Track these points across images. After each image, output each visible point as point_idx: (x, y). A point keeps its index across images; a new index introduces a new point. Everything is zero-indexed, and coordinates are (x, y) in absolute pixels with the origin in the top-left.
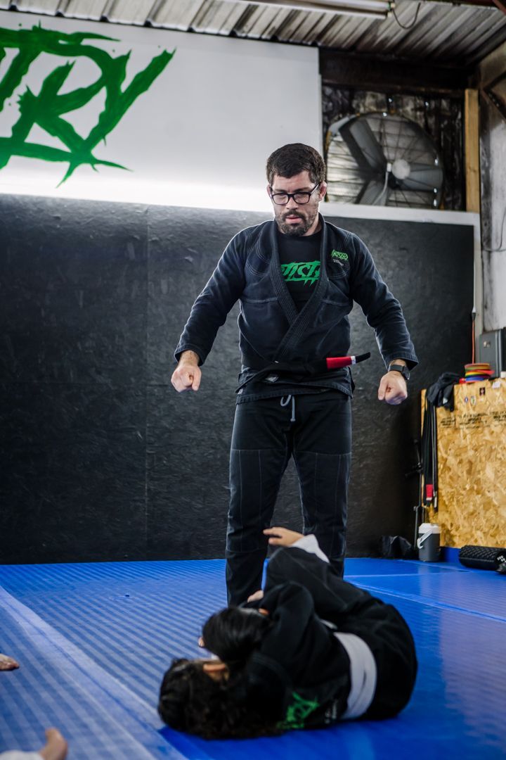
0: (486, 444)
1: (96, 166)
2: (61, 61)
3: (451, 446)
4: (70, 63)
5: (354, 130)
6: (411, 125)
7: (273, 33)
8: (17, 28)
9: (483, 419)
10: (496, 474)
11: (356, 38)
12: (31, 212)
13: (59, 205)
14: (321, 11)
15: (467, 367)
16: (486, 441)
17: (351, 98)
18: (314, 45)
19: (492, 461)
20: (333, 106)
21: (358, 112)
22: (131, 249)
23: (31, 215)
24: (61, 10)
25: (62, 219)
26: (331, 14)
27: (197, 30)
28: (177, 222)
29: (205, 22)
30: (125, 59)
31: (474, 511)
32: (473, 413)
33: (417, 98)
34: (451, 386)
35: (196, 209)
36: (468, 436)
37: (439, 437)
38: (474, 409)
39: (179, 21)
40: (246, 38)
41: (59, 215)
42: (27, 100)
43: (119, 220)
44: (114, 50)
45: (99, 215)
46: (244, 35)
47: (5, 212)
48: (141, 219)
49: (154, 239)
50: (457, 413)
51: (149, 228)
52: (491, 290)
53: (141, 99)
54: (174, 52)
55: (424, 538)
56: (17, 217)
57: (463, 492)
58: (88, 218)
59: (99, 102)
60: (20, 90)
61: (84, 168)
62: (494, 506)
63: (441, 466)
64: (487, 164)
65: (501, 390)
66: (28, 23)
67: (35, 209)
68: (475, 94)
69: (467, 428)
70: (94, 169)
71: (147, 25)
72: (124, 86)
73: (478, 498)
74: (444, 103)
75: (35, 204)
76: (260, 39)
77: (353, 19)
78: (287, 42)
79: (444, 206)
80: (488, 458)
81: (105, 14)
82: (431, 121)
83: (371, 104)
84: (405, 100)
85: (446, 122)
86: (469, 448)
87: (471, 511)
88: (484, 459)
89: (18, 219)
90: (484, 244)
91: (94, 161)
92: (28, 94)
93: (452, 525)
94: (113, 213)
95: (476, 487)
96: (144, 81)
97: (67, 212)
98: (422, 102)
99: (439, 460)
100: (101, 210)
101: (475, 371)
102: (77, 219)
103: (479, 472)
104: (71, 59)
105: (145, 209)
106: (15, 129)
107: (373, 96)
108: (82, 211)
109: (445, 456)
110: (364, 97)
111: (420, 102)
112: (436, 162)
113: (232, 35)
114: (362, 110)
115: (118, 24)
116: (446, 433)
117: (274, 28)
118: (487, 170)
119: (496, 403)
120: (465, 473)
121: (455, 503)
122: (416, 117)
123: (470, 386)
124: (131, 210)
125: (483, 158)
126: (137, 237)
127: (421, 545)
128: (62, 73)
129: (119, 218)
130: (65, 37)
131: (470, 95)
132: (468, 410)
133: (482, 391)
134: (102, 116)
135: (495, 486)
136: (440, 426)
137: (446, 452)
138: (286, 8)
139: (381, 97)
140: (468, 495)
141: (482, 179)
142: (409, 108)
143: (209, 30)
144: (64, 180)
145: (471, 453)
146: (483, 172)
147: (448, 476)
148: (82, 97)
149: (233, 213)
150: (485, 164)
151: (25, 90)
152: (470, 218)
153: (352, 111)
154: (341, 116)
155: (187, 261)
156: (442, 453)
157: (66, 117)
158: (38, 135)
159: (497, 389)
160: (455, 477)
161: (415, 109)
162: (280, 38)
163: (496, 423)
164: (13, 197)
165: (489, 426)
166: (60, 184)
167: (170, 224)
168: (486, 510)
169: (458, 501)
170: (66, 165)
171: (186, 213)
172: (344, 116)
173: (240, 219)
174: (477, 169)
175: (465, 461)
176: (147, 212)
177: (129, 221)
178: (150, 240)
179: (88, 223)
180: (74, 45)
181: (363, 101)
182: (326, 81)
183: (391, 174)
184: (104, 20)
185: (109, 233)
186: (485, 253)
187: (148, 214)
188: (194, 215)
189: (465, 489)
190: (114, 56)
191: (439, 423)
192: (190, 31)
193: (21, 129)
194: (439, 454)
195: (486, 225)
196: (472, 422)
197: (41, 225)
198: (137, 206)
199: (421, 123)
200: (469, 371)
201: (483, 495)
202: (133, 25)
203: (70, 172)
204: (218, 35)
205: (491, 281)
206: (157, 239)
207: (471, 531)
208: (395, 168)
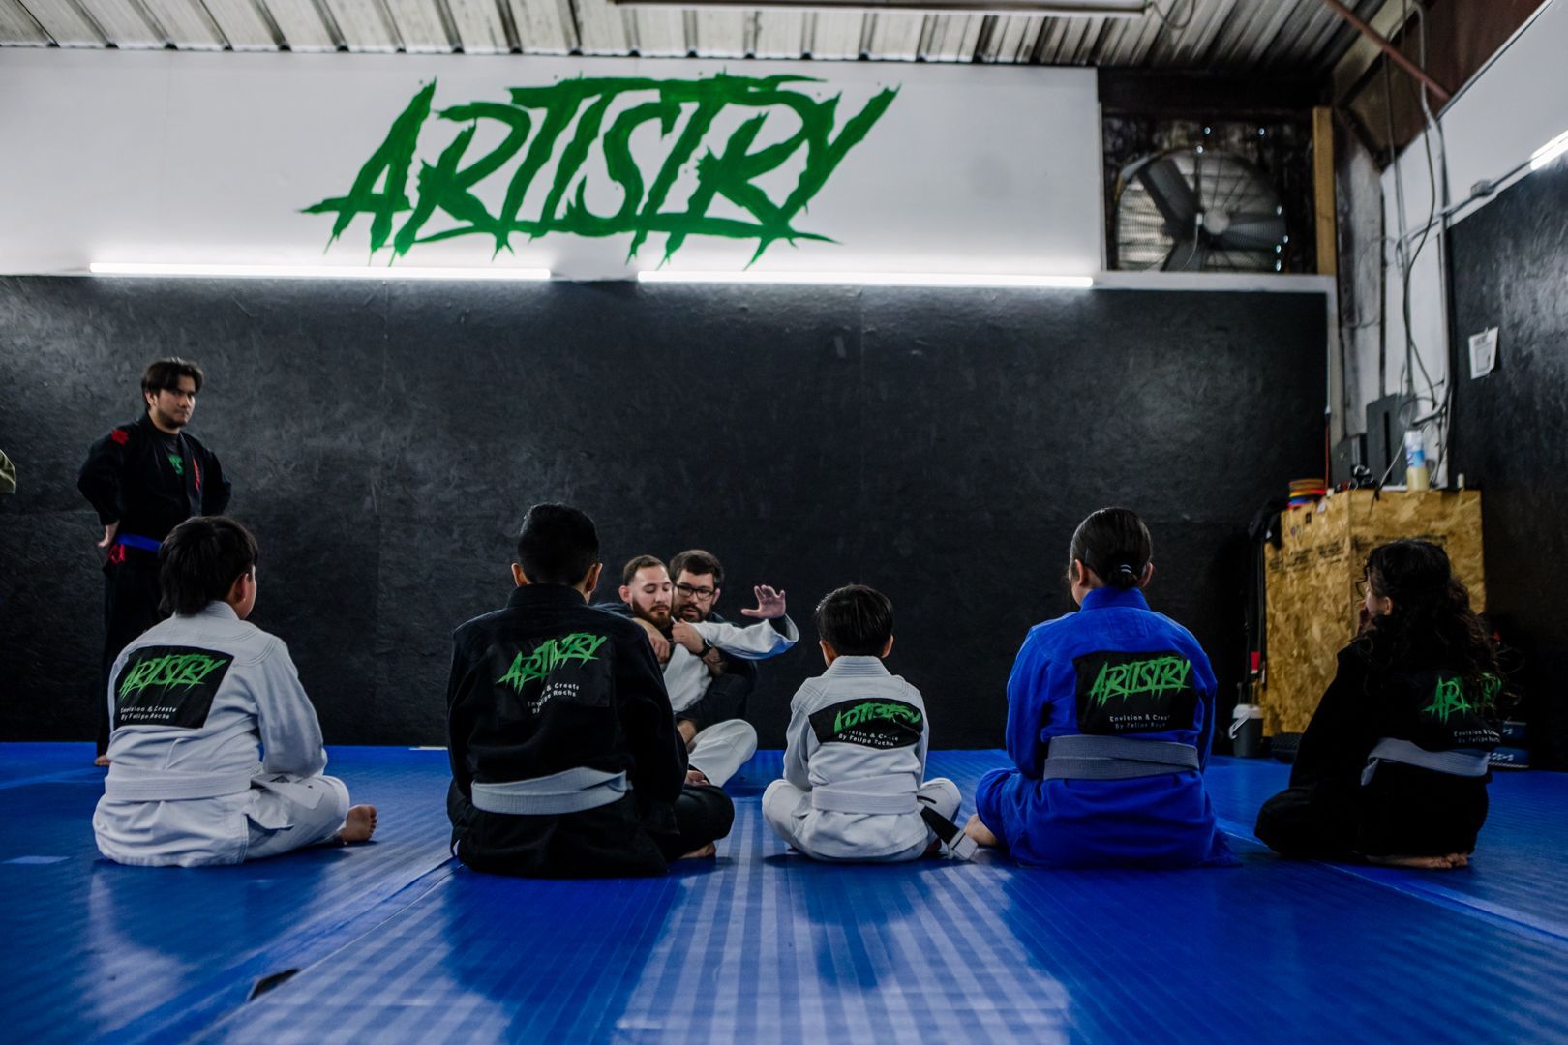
0: (1313, 591)
1: (795, 240)
2: (750, 112)
3: (1279, 596)
4: (763, 114)
5: (1155, 173)
6: (1240, 161)
7: (1030, 52)
8: (695, 78)
9: (1310, 556)
10: (1323, 634)
11: (1146, 50)
12: (710, 304)
13: (747, 292)
14: (1084, 16)
15: (1292, 484)
16: (1314, 587)
17: (1151, 131)
18: (1090, 64)
19: (1319, 615)
20: (1125, 143)
21: (1161, 148)
22: (840, 344)
23: (710, 307)
24: (752, 51)
25: (751, 310)
26: (1099, 18)
27: (930, 58)
28: (901, 307)
29: (935, 47)
30: (832, 103)
31: (1302, 686)
32: (1299, 548)
33: (1247, 126)
34: (1277, 514)
35: (926, 288)
36: (1295, 582)
37: (1267, 585)
38: (1300, 543)
39: (902, 49)
40: (996, 63)
41: (746, 305)
42: (708, 164)
43: (824, 308)
44: (818, 94)
45: (797, 303)
46: (992, 59)
47: (679, 305)
48: (852, 304)
49: (870, 329)
50: (1284, 549)
51: (863, 316)
52: (1356, 381)
53: (855, 152)
54: (898, 89)
55: (1238, 724)
56: (693, 310)
57: (1291, 660)
58: (784, 306)
59: (798, 161)
60: (698, 154)
61: (780, 243)
62: (1321, 677)
63: (1269, 626)
64: (1346, 208)
65: (1326, 514)
66: (708, 71)
67: (716, 299)
68: (1327, 113)
69: (1295, 571)
70: (792, 244)
71: (863, 58)
72: (832, 137)
73: (1305, 668)
74: (1287, 130)
75: (716, 293)
76: (1015, 63)
77: (1132, 24)
78: (1053, 64)
79: (1290, 268)
80: (1315, 610)
81: (807, 50)
82: (1269, 155)
83: (1178, 138)
84: (1230, 127)
85: (1291, 155)
86: (1296, 598)
87: (1298, 686)
88: (1310, 613)
89: (694, 313)
90: (1345, 318)
91: (791, 235)
92: (709, 156)
93: (1280, 707)
94: (816, 300)
95: (1303, 652)
96: (857, 129)
97: (755, 301)
98: (1254, 131)
99: (1268, 617)
100: (800, 296)
101: (1301, 490)
102: (769, 309)
103: (1306, 631)
104: (762, 110)
105: (858, 291)
106: (692, 201)
107: (1183, 127)
108: (775, 299)
109: (1273, 611)
110: (1169, 128)
111: (1250, 130)
112: (1279, 211)
113: (977, 60)
114: (1166, 145)
115: (825, 60)
116: (1274, 580)
117: (1028, 47)
118: (1347, 215)
119: (1321, 533)
120: (1292, 634)
121: (1283, 677)
122: (1245, 151)
123: (1297, 513)
124: (839, 294)
125: (1341, 200)
126: (847, 328)
127: (1234, 734)
128: (752, 128)
129: (825, 305)
130: (756, 82)
131: (1319, 115)
132: (1295, 545)
133: (1308, 518)
134: (803, 178)
135: (1321, 649)
136: (1268, 570)
137: (1274, 607)
138: (1037, 16)
139: (1193, 127)
140: (1297, 663)
141: (1339, 230)
142: (1235, 139)
143: (944, 57)
144: (754, 260)
145: (1298, 605)
146: (1340, 219)
147: (1276, 639)
148: (778, 154)
149: (978, 291)
150: (1343, 207)
151: (705, 152)
152: (1323, 283)
153: (1152, 148)
154: (1137, 155)
155: (915, 355)
156: (1270, 609)
157: (757, 181)
158: (721, 207)
159: (1322, 513)
160: (1283, 641)
161: (1244, 140)
162: (1043, 60)
163: (1322, 561)
164: (687, 286)
165: (1315, 566)
166: (749, 265)
167: (891, 309)
168: (1313, 683)
169: (1286, 673)
170: (756, 241)
171: (913, 294)
172: (1141, 156)
173: (987, 298)
174: (1331, 214)
175: (1293, 618)
176: (860, 295)
177: (836, 308)
178: (864, 331)
179: (783, 314)
180: (768, 92)
181: (1168, 134)
182: (1110, 110)
183: (1202, 228)
184: (805, 57)
185: (811, 324)
186: (1345, 331)
187: (862, 298)
188: (925, 296)
189: (1292, 656)
190: (818, 100)
191: (1267, 566)
192: (920, 60)
193: (700, 200)
194: (1268, 610)
195: (1346, 291)
196: (1298, 562)
197: (723, 319)
198: (848, 288)
199: (1253, 158)
200: (1294, 490)
201: (1311, 663)
202: (844, 60)
203: (760, 250)
204: (957, 62)
205: (1355, 370)
206: (873, 329)
207: (1299, 714)
208: (1208, 220)
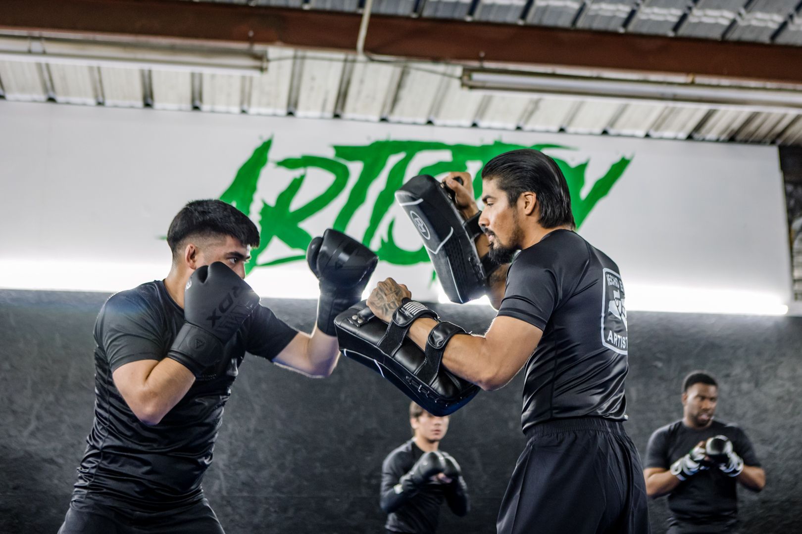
7: (732, 134)
8: (478, 143)
18: (773, 143)
20: (795, 203)
24: (521, 125)
26: (791, 113)
27: (654, 135)
29: (663, 127)
39: (636, 127)
40: (703, 140)
44: (572, 159)
46: (701, 138)
53: (602, 205)
54: (632, 158)
66: (489, 139)
71: (605, 133)
72: (584, 193)
76: (718, 141)
78: (748, 142)
96: (603, 187)
113: (690, 138)
115: (577, 133)
117: (732, 130)
138: (746, 110)
143: (666, 135)
149: (701, 316)
155: (656, 367)
162: (739, 139)
182: (787, 178)
184: (562, 130)
190: (573, 164)
192: (647, 136)
202: (591, 133)
204: (674, 139)
